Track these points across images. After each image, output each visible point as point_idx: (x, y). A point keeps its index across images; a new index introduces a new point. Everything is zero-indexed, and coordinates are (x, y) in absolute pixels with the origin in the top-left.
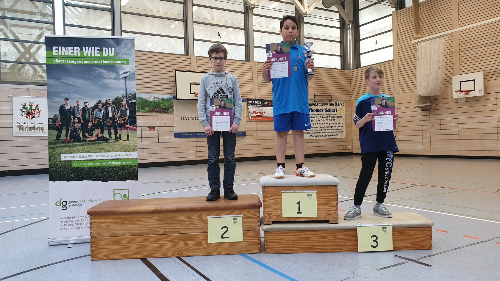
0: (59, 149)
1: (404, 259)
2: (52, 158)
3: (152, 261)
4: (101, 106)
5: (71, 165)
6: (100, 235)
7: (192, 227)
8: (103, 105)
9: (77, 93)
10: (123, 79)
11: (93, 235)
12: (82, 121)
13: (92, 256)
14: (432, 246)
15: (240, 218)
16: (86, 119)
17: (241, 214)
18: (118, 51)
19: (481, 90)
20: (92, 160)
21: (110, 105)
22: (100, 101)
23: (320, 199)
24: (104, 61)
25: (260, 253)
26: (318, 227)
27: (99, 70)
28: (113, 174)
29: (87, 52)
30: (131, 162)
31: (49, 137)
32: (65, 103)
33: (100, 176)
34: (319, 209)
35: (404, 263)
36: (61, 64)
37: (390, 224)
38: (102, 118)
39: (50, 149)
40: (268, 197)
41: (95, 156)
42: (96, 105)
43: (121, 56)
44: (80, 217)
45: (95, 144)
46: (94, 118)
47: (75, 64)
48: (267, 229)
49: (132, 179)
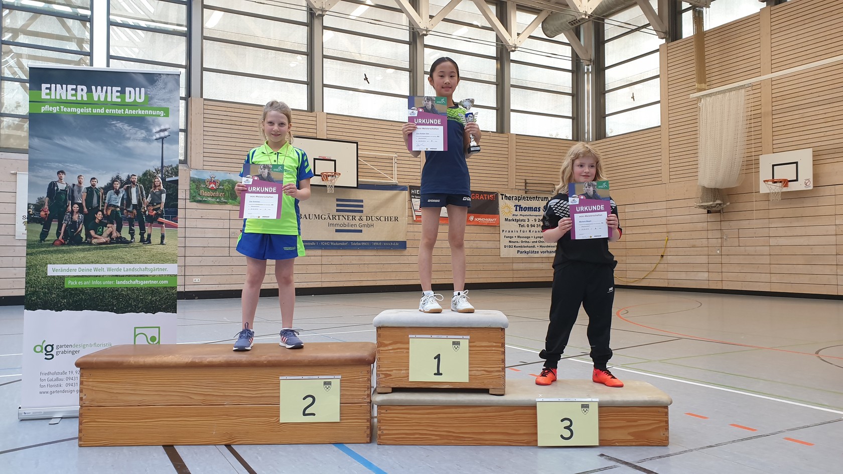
0: (45, 256)
1: (614, 461)
2: (31, 271)
3: (181, 451)
4: (119, 186)
5: (64, 283)
6: (96, 404)
7: (254, 394)
8: (122, 183)
9: (78, 163)
10: (158, 142)
11: (84, 403)
12: (86, 210)
13: (80, 439)
14: (668, 440)
15: (336, 382)
16: (92, 208)
17: (339, 374)
18: (152, 93)
19: (808, 180)
20: (100, 276)
21: (134, 184)
22: (118, 177)
23: (474, 352)
24: (127, 110)
25: (371, 441)
26: (469, 400)
27: (117, 125)
28: (134, 301)
29: (99, 94)
30: (166, 282)
31: (27, 236)
32: (57, 179)
33: (112, 305)
34: (472, 369)
35: (611, 468)
36: (54, 113)
37: (594, 400)
38: (119, 205)
39: (29, 256)
40: (386, 345)
41: (106, 269)
42: (110, 183)
43: (157, 102)
44: (74, 372)
45: (106, 248)
46: (106, 205)
47: (78, 115)
48: (382, 401)
49: (166, 310)
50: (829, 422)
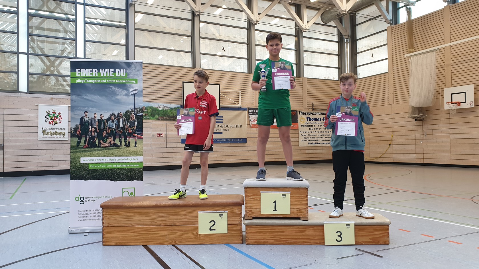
0: (79, 153)
1: (363, 251)
2: (73, 161)
3: (152, 247)
4: (114, 118)
5: (88, 166)
6: (110, 225)
7: (185, 220)
8: (115, 117)
10: (132, 96)
11: (105, 225)
12: (98, 130)
13: (103, 242)
14: (389, 242)
15: (225, 214)
16: (101, 129)
17: (226, 210)
18: (129, 72)
19: (471, 102)
20: (105, 163)
21: (121, 117)
22: (113, 114)
23: (293, 199)
24: (117, 80)
25: (242, 243)
26: (290, 223)
27: (112, 88)
28: (122, 175)
29: (103, 73)
30: (138, 165)
31: (71, 144)
32: (84, 115)
33: (112, 177)
34: (291, 208)
35: (361, 254)
36: (82, 83)
37: (352, 222)
38: (114, 128)
39: (72, 154)
40: (249, 196)
41: (108, 160)
42: (109, 117)
43: (131, 76)
44: (94, 210)
45: (108, 149)
46: (108, 128)
47: (94, 83)
48: (248, 223)
49: (138, 179)
50: (472, 233)
